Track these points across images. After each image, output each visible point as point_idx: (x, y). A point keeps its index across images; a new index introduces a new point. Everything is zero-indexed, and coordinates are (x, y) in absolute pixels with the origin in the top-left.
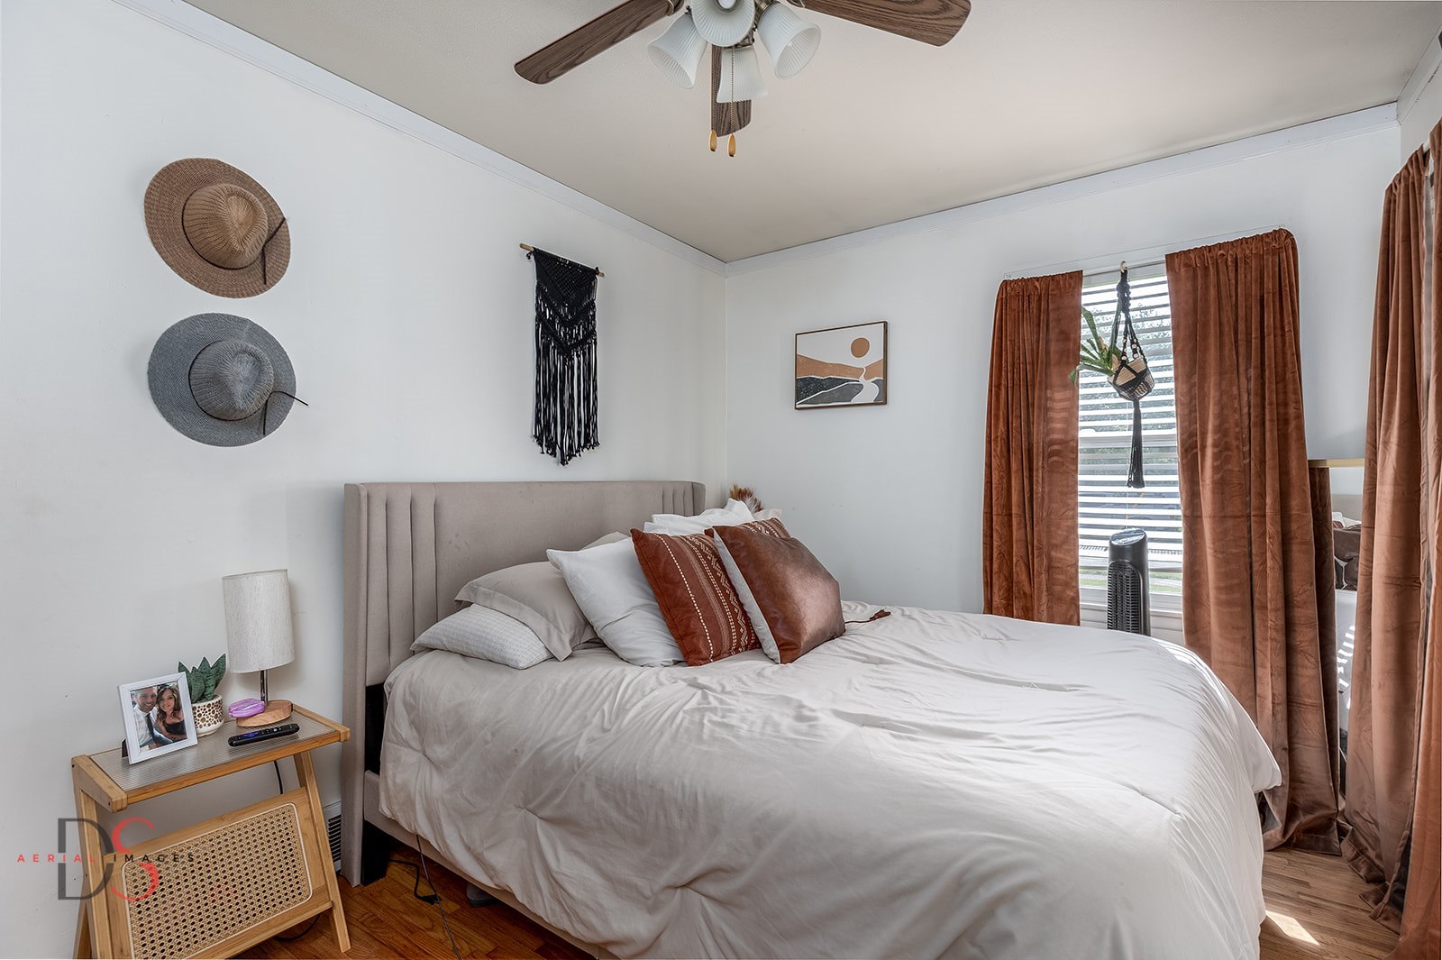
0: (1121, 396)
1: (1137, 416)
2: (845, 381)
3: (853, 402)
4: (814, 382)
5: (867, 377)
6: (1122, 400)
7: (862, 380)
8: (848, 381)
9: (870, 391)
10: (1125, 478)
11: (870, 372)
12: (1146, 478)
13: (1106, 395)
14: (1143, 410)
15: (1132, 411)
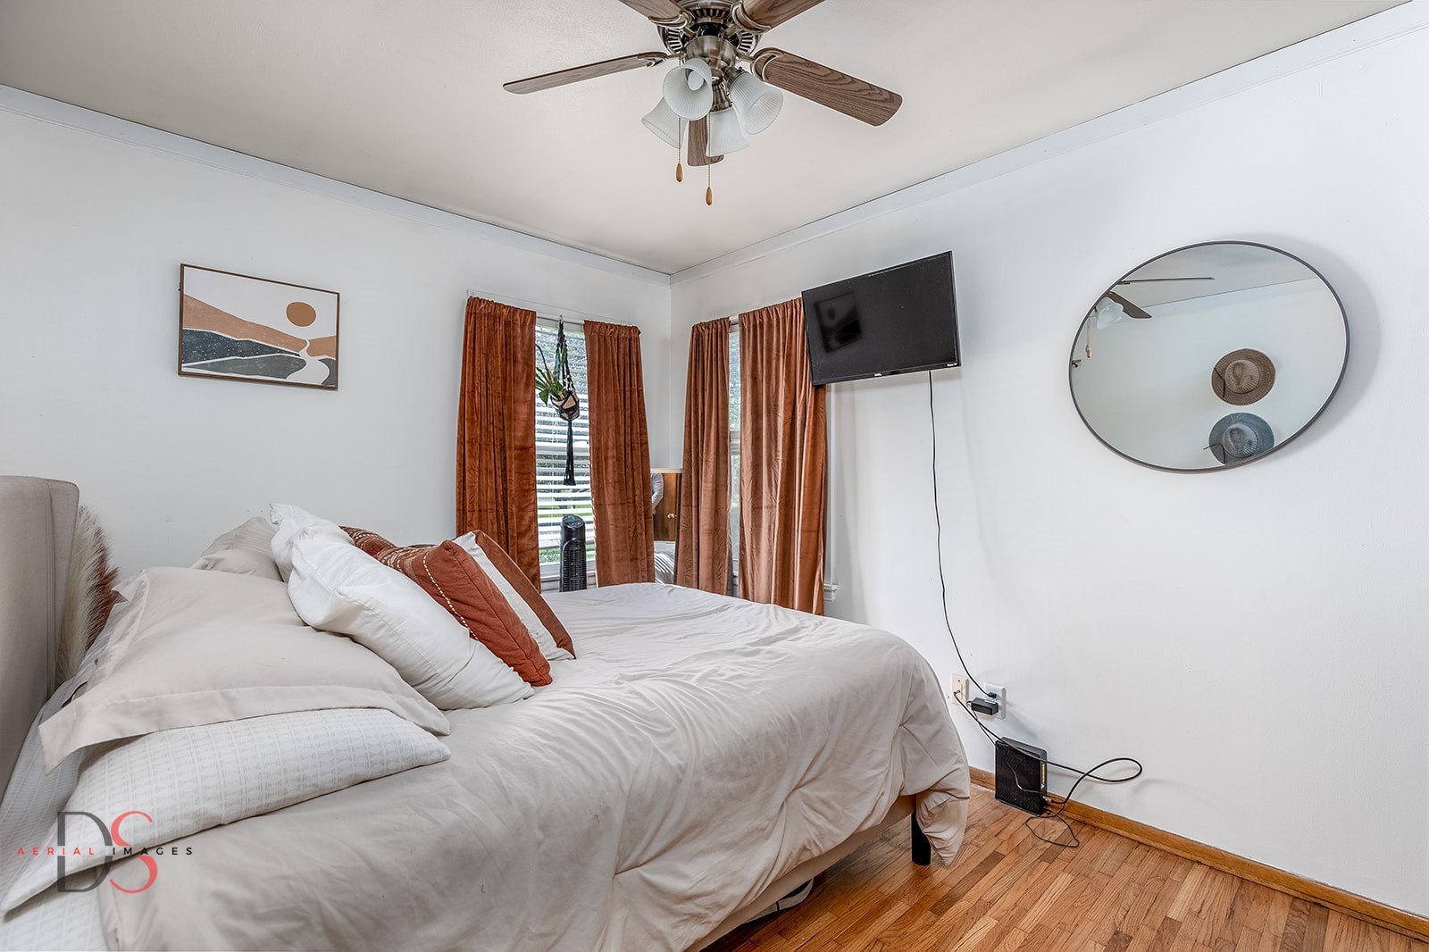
0: (562, 417)
1: (570, 433)
2: (275, 350)
3: (290, 379)
4: (221, 342)
5: (312, 352)
6: (561, 420)
7: (303, 354)
8: (281, 351)
9: (315, 370)
10: (562, 478)
11: (316, 347)
12: (576, 478)
13: (551, 415)
14: (574, 429)
15: (566, 428)
